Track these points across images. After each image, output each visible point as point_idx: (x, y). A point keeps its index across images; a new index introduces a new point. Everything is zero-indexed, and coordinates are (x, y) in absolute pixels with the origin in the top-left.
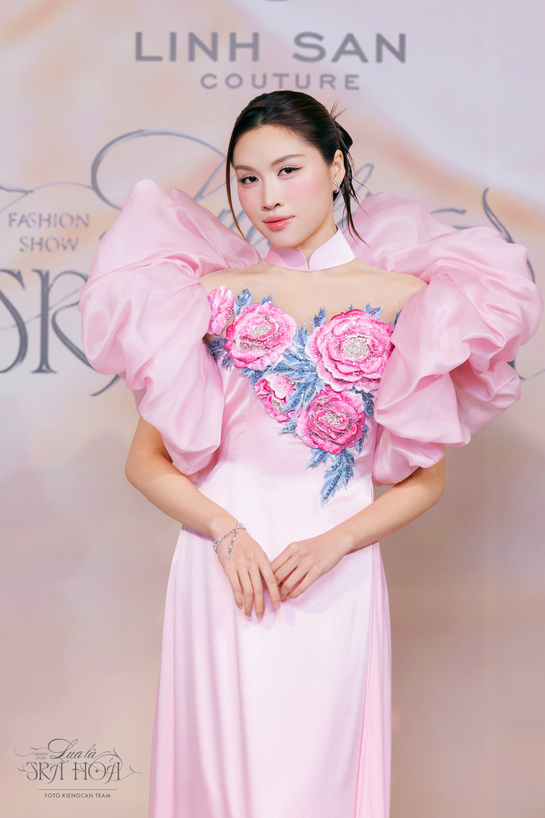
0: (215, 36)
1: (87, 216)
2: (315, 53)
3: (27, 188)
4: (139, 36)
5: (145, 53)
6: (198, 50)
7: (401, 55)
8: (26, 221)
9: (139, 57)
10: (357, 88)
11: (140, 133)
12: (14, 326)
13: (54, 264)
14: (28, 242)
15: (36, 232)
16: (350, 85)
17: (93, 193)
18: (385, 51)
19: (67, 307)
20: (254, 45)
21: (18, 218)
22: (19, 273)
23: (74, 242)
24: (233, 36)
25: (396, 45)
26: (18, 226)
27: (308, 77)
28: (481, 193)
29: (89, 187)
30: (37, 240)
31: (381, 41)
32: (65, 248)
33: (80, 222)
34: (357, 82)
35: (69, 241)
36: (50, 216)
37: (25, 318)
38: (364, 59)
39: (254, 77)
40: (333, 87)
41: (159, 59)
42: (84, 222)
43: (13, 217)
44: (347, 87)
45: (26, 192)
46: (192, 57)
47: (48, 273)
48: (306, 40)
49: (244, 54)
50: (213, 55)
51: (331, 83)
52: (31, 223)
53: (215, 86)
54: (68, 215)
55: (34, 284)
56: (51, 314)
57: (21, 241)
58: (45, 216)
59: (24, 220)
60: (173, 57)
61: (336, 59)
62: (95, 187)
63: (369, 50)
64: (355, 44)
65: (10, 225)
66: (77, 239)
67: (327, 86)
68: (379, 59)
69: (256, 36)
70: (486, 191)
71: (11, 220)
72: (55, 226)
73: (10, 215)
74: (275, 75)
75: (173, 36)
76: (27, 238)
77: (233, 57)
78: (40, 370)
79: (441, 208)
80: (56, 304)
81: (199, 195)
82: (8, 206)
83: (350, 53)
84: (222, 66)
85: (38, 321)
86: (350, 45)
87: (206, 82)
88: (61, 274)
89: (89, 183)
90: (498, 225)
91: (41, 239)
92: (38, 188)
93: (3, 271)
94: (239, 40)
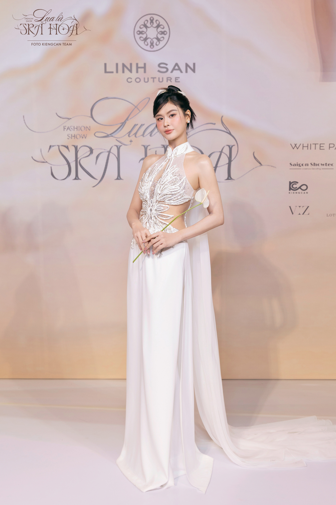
0: (131, 64)
1: (90, 127)
2: (165, 70)
3: (69, 117)
4: (105, 64)
5: (108, 70)
6: (125, 69)
7: (194, 70)
8: (69, 129)
9: (106, 72)
10: (179, 82)
11: (107, 98)
12: (66, 164)
13: (80, 143)
14: (70, 136)
15: (73, 132)
16: (177, 81)
17: (91, 119)
18: (189, 69)
19: (84, 157)
20: (144, 67)
21: (67, 128)
22: (68, 146)
23: (85, 136)
24: (137, 64)
26: (67, 130)
27: (163, 78)
28: (221, 117)
29: (90, 117)
30: (73, 135)
31: (187, 65)
32: (83, 138)
33: (87, 129)
34: (179, 80)
35: (84, 135)
36: (77, 127)
37: (70, 162)
38: (181, 72)
39: (144, 78)
40: (171, 82)
41: (112, 72)
42: (89, 129)
43: (65, 127)
44: (176, 82)
45: (69, 119)
46: (123, 72)
47: (77, 146)
48: (162, 65)
49: (141, 71)
50: (131, 71)
51: (170, 80)
52: (71, 130)
53: (131, 82)
54: (83, 127)
55: (73, 150)
56: (78, 160)
57: (68, 135)
58: (76, 127)
60: (117, 72)
61: (172, 72)
62: (92, 117)
63: (183, 68)
65: (64, 130)
66: (87, 135)
68: (186, 72)
69: (145, 64)
71: (64, 129)
72: (79, 130)
73: (64, 127)
74: (152, 78)
75: (117, 64)
76: (70, 134)
77: (137, 72)
78: (75, 179)
79: (207, 123)
80: (80, 157)
81: (127, 119)
82: (63, 124)
83: (177, 70)
84: (134, 75)
85: (74, 162)
86: (176, 67)
87: (128, 80)
88: (82, 147)
89: (90, 116)
90: (226, 128)
91: (75, 135)
92: (73, 117)
93: (62, 146)
94: (139, 66)
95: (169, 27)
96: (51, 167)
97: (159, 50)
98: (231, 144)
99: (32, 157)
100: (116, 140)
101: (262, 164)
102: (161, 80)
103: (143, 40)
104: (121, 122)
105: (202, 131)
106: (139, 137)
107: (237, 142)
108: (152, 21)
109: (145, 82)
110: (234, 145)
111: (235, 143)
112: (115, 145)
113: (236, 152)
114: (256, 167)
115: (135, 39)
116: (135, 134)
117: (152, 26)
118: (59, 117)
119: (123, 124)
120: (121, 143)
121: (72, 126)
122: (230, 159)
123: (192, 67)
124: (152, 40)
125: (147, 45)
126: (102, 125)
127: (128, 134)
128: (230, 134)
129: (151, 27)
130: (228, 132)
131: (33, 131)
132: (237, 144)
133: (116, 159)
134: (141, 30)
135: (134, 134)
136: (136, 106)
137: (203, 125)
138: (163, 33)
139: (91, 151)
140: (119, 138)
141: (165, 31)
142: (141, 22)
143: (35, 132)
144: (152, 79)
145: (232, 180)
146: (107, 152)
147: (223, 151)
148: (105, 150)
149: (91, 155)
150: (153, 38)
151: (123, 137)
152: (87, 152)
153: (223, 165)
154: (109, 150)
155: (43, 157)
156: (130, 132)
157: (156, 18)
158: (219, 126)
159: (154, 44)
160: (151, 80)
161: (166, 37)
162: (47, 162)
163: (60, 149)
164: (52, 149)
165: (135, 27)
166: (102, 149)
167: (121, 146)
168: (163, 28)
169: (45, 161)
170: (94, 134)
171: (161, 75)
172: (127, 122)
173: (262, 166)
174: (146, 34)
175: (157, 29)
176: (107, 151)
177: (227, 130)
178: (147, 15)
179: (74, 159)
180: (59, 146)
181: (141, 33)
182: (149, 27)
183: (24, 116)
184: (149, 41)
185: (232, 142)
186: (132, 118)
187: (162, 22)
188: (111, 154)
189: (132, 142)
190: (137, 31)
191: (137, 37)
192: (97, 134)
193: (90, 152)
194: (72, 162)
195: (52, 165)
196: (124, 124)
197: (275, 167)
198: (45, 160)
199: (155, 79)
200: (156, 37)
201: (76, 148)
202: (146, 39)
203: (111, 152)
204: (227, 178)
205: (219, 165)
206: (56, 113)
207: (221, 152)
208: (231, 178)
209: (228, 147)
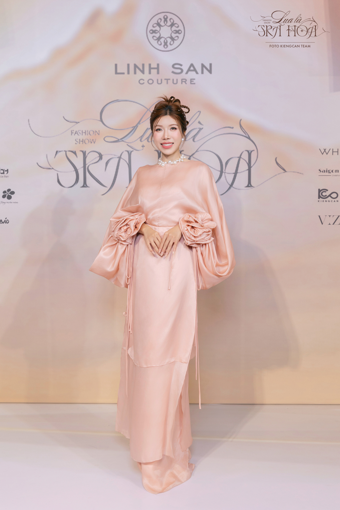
0: (143, 65)
1: (99, 131)
2: (179, 71)
3: (77, 121)
4: (116, 65)
5: (118, 71)
6: (137, 70)
7: (210, 71)
8: (77, 133)
9: (116, 73)
10: (194, 84)
11: (117, 101)
12: (74, 171)
13: (88, 148)
14: (78, 141)
15: (81, 137)
16: (192, 82)
17: (101, 123)
18: (205, 70)
19: (93, 164)
20: (158, 68)
21: (74, 132)
22: (75, 152)
23: (94, 140)
24: (150, 65)
25: (208, 67)
26: (74, 135)
27: (177, 80)
28: (239, 121)
29: (99, 121)
30: (81, 140)
31: (203, 66)
32: (91, 143)
33: (96, 133)
34: (195, 81)
35: (93, 140)
36: (85, 131)
37: (78, 168)
38: (197, 73)
39: (158, 80)
40: (186, 83)
41: (123, 73)
42: (98, 133)
43: (73, 132)
44: (191, 83)
45: (77, 123)
46: (135, 73)
47: (85, 152)
48: (176, 66)
49: (154, 72)
50: (143, 72)
51: (185, 82)
52: (79, 134)
53: (144, 83)
54: (92, 131)
55: (80, 155)
56: (87, 166)
57: (76, 140)
58: (84, 131)
59: (76, 133)
60: (128, 73)
61: (187, 73)
62: (101, 120)
63: (199, 69)
65: (72, 135)
66: (96, 139)
67: (184, 83)
68: (202, 73)
69: (158, 65)
70: (241, 120)
71: (72, 133)
72: (88, 135)
73: (71, 131)
74: (165, 79)
75: (128, 65)
76: (78, 139)
77: (150, 73)
78: (83, 186)
79: (225, 127)
80: (89, 163)
81: (139, 123)
82: (71, 128)
83: (192, 71)
84: (146, 76)
85: (82, 169)
86: (192, 68)
87: (141, 82)
88: (90, 152)
89: (99, 119)
90: (245, 132)
91: (83, 140)
92: (81, 121)
93: (69, 151)
94: (152, 66)
95: (184, 26)
96: (58, 174)
97: (173, 50)
98: (250, 149)
99: (37, 163)
100: (127, 145)
101: (286, 170)
102: (175, 82)
103: (156, 40)
104: (133, 126)
105: (219, 135)
107: (256, 147)
108: (166, 20)
109: (158, 83)
110: (253, 150)
111: (254, 148)
112: (126, 151)
113: (256, 158)
114: (279, 174)
115: (148, 38)
116: (148, 138)
117: (166, 25)
118: (66, 120)
119: (135, 128)
120: (133, 149)
121: (80, 131)
122: (249, 165)
123: (209, 68)
124: (166, 39)
125: (161, 44)
126: (112, 129)
127: (140, 139)
128: (249, 138)
129: (164, 26)
130: (247, 136)
131: (39, 136)
132: (257, 149)
133: (127, 166)
134: (154, 29)
135: (146, 139)
136: (148, 108)
137: (220, 129)
138: (177, 32)
139: (101, 157)
140: (131, 143)
141: (180, 30)
142: (155, 21)
143: (41, 136)
144: (166, 81)
145: (252, 187)
146: (118, 158)
147: (242, 157)
148: (115, 155)
149: (100, 161)
150: (167, 38)
151: (134, 141)
152: (96, 158)
153: (244, 171)
155: (49, 163)
156: (142, 137)
157: (170, 16)
158: (238, 130)
159: (168, 44)
160: (164, 82)
161: (181, 36)
162: (53, 168)
163: (67, 155)
164: (59, 154)
165: (148, 26)
166: (112, 155)
167: (133, 151)
168: (178, 27)
169: (51, 168)
170: (104, 139)
171: (175, 77)
172: (139, 126)
173: (286, 173)
174: (160, 33)
175: (171, 28)
176: (118, 157)
177: (245, 134)
178: (160, 13)
179: (82, 165)
180: (66, 152)
181: (154, 32)
182: (162, 26)
183: (29, 120)
184: (162, 40)
185: (251, 147)
186: (144, 121)
187: (177, 21)
188: (121, 160)
189: (144, 147)
190: (150, 30)
191: (150, 36)
192: (107, 139)
193: (99, 158)
194: (80, 168)
195: (58, 171)
196: (136, 128)
197: (302, 174)
198: (51, 166)
199: (169, 81)
200: (170, 36)
201: (84, 153)
202: (159, 39)
203: (121, 158)
204: (246, 185)
205: (239, 171)
206: (63, 117)
207: (240, 158)
208: (251, 185)
209: (247, 153)
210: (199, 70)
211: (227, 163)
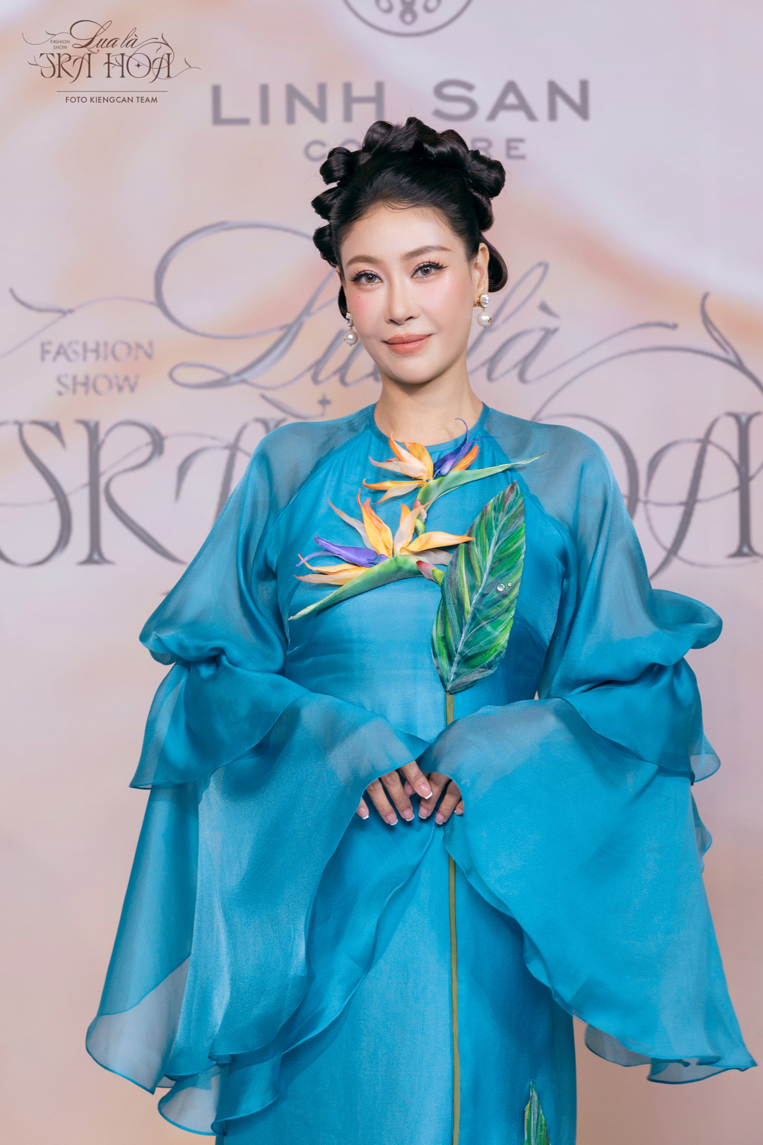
0: (322, 89)
1: (151, 344)
2: (462, 108)
3: (65, 307)
4: (216, 91)
5: (226, 113)
6: (299, 108)
7: (582, 110)
8: (65, 353)
9: (218, 119)
10: (522, 157)
11: (222, 226)
12: (51, 500)
13: (107, 411)
14: (69, 382)
15: (81, 368)
16: (514, 152)
17: (157, 312)
18: (561, 105)
19: (126, 471)
20: (378, 99)
21: (54, 349)
22: (57, 425)
23: (132, 380)
24: (348, 87)
25: (575, 95)
26: (54, 359)
28: (699, 300)
29: (151, 303)
30: (81, 379)
31: (554, 90)
32: (120, 389)
33: (141, 353)
34: (523, 149)
35: (126, 379)
36: (98, 344)
37: (67, 487)
38: (531, 116)
41: (245, 122)
42: (146, 353)
43: (47, 348)
44: (509, 156)
45: (64, 313)
46: (291, 119)
47: (97, 425)
48: (451, 91)
49: (364, 112)
50: (321, 114)
52: (72, 356)
54: (124, 343)
55: (78, 440)
56: (103, 481)
57: (59, 380)
58: (91, 345)
59: (62, 351)
60: (265, 119)
61: (492, 116)
62: (160, 302)
63: (539, 103)
64: (519, 95)
65: (43, 359)
66: (137, 377)
68: (553, 115)
69: (380, 86)
70: (705, 297)
71: (44, 352)
72: (106, 358)
73: (43, 345)
75: (264, 90)
76: (66, 376)
77: (348, 118)
78: (89, 561)
79: (642, 322)
80: (109, 468)
81: (307, 311)
82: (39, 332)
83: (512, 107)
84: (334, 131)
85: (86, 492)
86: (512, 97)
88: (116, 425)
89: (152, 298)
90: (722, 343)
91: (87, 378)
92: (80, 306)
93: (35, 423)
94: (356, 92)
97: (436, 30)
98: (744, 406)
100: (263, 397)
104: (283, 323)
106: (357, 381)
110: (757, 415)
112: (257, 420)
116: (342, 371)
118: (23, 304)
119: (291, 331)
120: (283, 410)
122: (743, 469)
125: (389, 11)
126: (203, 335)
127: (311, 373)
128: (739, 365)
130: (732, 357)
135: (335, 373)
137: (626, 331)
139: (157, 443)
140: (274, 388)
145: (755, 558)
146: (226, 447)
147: (713, 438)
148: (214, 438)
149: (154, 460)
151: (289, 383)
152: (139, 448)
153: (721, 495)
154: (230, 438)
156: (318, 365)
158: (695, 333)
159: (418, 9)
163: (26, 436)
166: (200, 435)
170: (171, 375)
172: (308, 321)
176: (224, 443)
177: (724, 348)
179: (85, 478)
180: (20, 425)
185: (748, 399)
186: (327, 304)
189: (328, 406)
192: (181, 375)
193: (150, 448)
194: (75, 489)
196: (294, 329)
201: (93, 431)
204: (733, 547)
205: (702, 494)
206: (12, 291)
207: (705, 442)
208: (751, 548)
209: (731, 422)
210: (539, 106)
211: (653, 464)
